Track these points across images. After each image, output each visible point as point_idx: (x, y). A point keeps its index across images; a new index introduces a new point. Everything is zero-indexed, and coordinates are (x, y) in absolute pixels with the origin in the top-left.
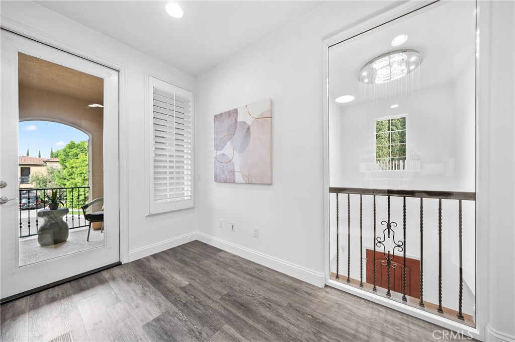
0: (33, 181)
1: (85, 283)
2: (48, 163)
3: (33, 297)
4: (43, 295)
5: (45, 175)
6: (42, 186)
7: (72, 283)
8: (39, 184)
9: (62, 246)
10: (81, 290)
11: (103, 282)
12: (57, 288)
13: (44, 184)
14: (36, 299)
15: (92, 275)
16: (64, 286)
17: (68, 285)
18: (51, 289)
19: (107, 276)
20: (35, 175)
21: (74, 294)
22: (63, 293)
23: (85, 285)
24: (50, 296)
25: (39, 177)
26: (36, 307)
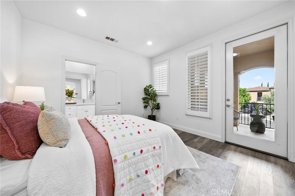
0: (263, 100)
1: (258, 155)
2: (271, 90)
3: (236, 147)
4: (240, 148)
5: (269, 97)
6: (268, 103)
7: (253, 151)
8: (266, 101)
9: (260, 135)
10: (254, 156)
11: (268, 161)
12: (245, 149)
13: (269, 102)
14: (237, 148)
15: (264, 154)
16: (249, 150)
17: (250, 151)
18: (243, 148)
19: (273, 160)
20: (264, 96)
21: (250, 156)
22: (246, 152)
23: (257, 156)
24: (241, 150)
25: (267, 98)
26: (235, 151)
